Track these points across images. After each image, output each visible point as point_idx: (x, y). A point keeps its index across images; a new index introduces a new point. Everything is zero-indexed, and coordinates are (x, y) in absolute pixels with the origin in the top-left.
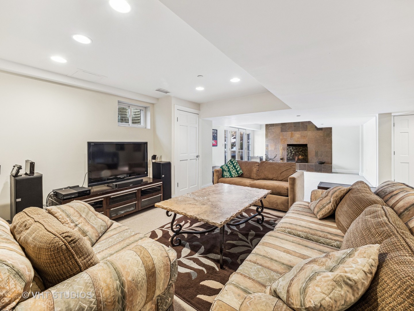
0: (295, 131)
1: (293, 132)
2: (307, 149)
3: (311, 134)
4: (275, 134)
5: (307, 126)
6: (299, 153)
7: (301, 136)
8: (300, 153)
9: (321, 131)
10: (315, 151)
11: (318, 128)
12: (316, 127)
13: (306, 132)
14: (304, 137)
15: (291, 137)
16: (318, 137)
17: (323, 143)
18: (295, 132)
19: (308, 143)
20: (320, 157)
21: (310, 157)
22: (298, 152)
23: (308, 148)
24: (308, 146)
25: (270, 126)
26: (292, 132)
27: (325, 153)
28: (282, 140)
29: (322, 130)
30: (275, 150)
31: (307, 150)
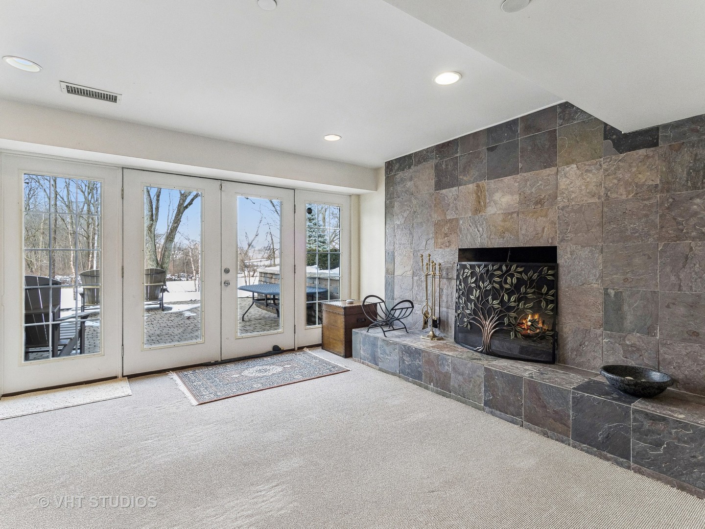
0: (496, 173)
1: (484, 183)
2: (556, 275)
3: (578, 183)
4: (414, 202)
5: (552, 134)
6: (502, 302)
7: (525, 200)
8: (506, 298)
9: (642, 152)
10: (606, 294)
11: (626, 135)
12: (609, 132)
13: (547, 171)
14: (539, 202)
15: (477, 210)
16: (622, 194)
17: (660, 239)
18: (492, 184)
19: (562, 240)
20: (634, 339)
21: (569, 326)
22: (496, 293)
23: (562, 271)
24: (560, 261)
25: (398, 170)
26: (480, 183)
27: (681, 310)
28: (438, 225)
29: (656, 144)
30: (415, 278)
31: (554, 284)
